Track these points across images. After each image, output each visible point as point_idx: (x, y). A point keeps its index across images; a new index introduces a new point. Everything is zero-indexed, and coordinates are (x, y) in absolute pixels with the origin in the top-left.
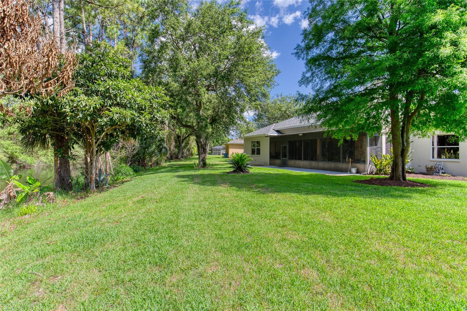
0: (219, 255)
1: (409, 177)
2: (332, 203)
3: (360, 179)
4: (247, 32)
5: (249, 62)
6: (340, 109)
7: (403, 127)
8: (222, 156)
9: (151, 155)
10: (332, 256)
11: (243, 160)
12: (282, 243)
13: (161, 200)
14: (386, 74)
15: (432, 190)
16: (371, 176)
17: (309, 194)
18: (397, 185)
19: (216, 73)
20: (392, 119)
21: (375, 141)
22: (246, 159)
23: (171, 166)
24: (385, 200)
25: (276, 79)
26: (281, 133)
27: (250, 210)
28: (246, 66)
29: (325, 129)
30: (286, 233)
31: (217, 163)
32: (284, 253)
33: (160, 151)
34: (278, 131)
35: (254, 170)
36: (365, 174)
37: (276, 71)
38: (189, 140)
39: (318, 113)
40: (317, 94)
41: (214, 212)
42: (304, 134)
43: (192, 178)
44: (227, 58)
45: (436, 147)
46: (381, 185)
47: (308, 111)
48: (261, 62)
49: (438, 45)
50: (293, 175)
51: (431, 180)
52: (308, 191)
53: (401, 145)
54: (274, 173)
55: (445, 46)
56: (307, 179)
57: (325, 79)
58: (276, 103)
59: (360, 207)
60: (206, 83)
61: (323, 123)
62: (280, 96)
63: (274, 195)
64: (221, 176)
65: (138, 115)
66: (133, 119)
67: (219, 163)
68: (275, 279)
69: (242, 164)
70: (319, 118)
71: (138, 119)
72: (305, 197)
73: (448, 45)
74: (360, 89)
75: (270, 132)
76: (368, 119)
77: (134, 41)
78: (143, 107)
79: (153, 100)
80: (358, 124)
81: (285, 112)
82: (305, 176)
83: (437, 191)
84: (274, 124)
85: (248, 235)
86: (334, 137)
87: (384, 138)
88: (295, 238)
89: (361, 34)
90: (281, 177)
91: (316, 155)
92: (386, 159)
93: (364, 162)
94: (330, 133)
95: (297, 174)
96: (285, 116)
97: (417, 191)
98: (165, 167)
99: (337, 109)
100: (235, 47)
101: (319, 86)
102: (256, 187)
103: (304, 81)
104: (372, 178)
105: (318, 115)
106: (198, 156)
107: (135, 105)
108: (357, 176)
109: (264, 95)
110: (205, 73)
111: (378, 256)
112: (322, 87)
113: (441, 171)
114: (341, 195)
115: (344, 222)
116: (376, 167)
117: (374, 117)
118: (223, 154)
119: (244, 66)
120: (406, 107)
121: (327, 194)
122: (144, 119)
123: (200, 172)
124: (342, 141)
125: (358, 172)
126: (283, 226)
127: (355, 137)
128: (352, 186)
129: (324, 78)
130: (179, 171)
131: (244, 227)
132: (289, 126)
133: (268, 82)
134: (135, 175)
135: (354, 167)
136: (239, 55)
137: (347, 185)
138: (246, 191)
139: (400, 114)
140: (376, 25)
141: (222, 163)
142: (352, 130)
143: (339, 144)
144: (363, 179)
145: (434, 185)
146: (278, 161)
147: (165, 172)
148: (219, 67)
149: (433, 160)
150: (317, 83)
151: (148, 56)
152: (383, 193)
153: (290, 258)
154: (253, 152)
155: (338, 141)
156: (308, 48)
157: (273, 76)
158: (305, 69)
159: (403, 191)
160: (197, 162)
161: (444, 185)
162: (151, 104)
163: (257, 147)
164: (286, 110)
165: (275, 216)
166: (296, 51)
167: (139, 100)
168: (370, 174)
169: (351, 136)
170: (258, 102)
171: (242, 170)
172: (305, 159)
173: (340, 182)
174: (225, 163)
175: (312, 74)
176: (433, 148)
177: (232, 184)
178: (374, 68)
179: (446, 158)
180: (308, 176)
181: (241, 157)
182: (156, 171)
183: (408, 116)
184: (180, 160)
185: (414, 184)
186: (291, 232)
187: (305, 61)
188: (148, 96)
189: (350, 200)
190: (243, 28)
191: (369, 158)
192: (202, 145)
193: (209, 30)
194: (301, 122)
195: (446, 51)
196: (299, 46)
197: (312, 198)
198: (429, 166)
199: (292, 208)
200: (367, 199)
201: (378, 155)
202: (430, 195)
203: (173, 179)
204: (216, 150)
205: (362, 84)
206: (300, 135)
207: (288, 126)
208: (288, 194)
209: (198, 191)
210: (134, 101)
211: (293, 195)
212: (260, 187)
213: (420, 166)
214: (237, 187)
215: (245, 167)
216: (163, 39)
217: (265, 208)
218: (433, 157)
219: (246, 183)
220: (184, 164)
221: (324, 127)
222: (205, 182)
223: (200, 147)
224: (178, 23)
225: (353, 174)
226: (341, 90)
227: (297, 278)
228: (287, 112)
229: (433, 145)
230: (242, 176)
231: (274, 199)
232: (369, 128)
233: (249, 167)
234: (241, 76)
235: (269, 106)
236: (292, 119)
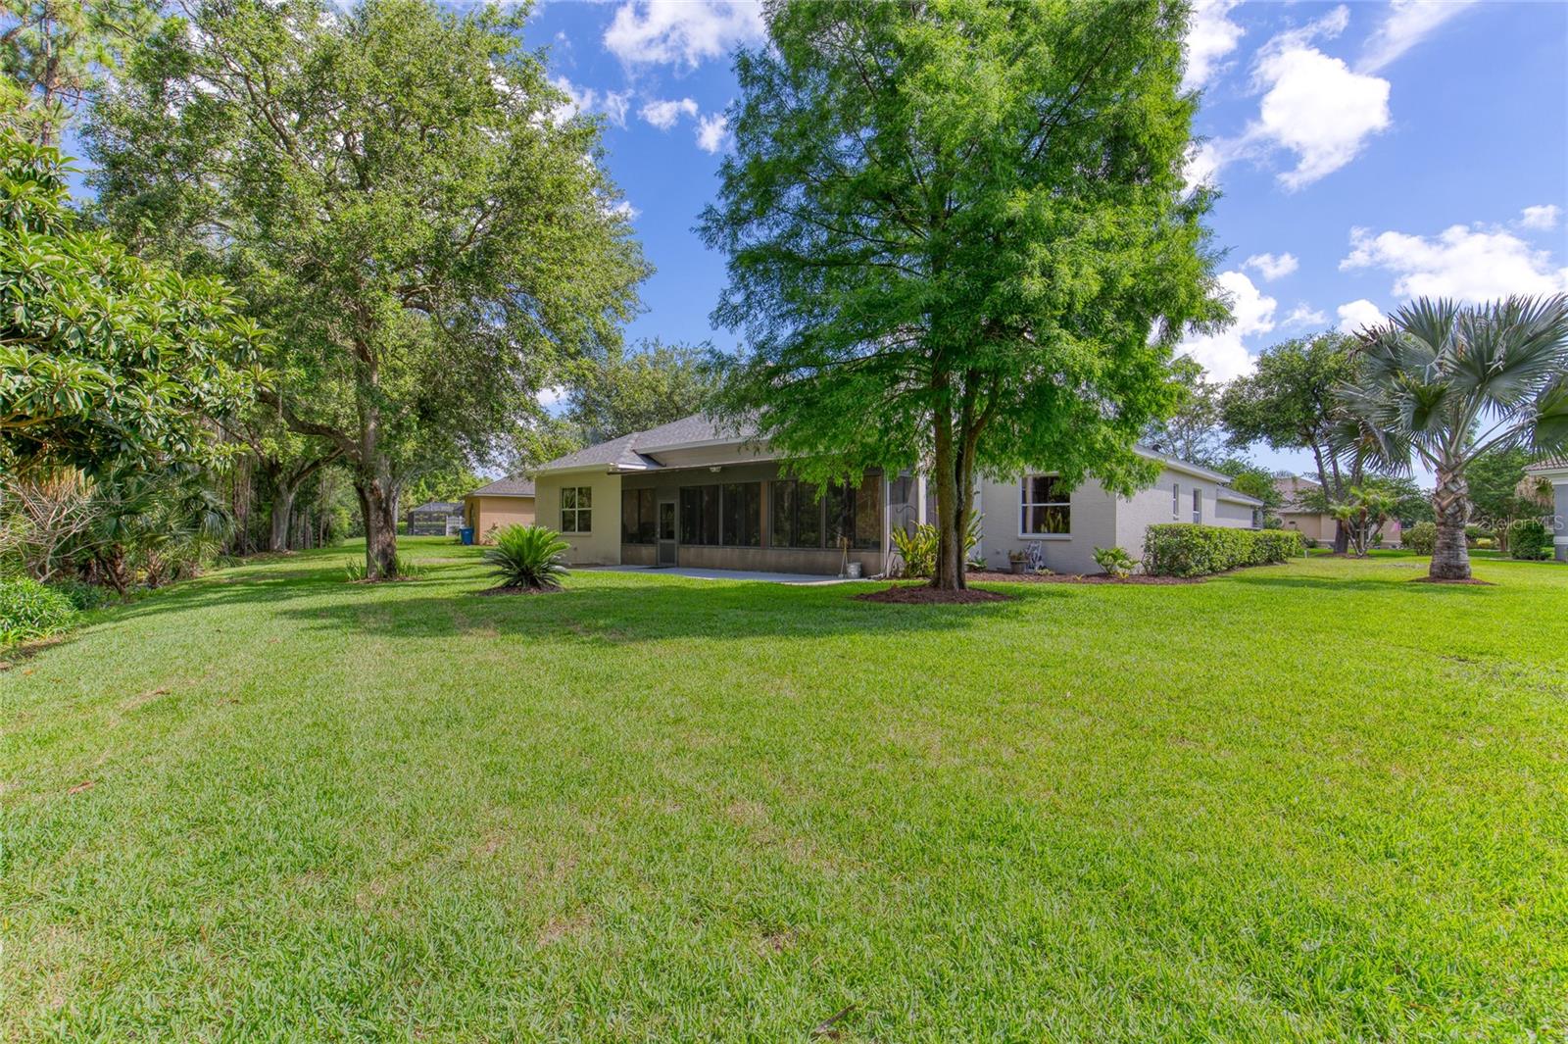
0: (503, 813)
1: (973, 581)
2: (798, 653)
3: (867, 592)
4: (547, 125)
5: (556, 229)
6: (818, 402)
7: (960, 457)
8: (454, 537)
9: (149, 540)
10: (797, 768)
11: (539, 549)
12: (677, 761)
13: (249, 694)
14: (925, 321)
15: (1012, 606)
16: (894, 581)
17: (742, 636)
18: (948, 600)
19: (439, 247)
20: (937, 434)
21: (904, 489)
22: (546, 544)
23: (248, 580)
24: (916, 637)
25: (641, 291)
26: (658, 463)
27: (580, 692)
28: (546, 242)
29: (782, 454)
30: (684, 735)
31: (436, 562)
32: (683, 780)
33: (196, 523)
34: (647, 457)
35: (574, 580)
36: (880, 579)
37: (642, 268)
38: (318, 480)
39: (764, 409)
40: (760, 356)
41: (463, 710)
42: (724, 468)
43: (353, 616)
44: (481, 204)
45: (1030, 505)
46: (913, 603)
47: (735, 402)
48: (595, 232)
49: (1019, 270)
50: (695, 590)
51: (1015, 585)
52: (739, 630)
53: (956, 501)
54: (637, 585)
55: (1030, 274)
56: (732, 600)
57: (781, 316)
58: (641, 367)
59: (864, 657)
60: (397, 280)
61: (775, 440)
62: (651, 347)
63: (644, 648)
64: (458, 603)
65: (123, 381)
66: (95, 400)
67: (444, 561)
68: (666, 834)
69: (535, 562)
70: (765, 425)
71: (119, 397)
72: (729, 644)
73: (1037, 273)
74: (865, 350)
75: (622, 459)
76: (886, 431)
77: (53, 62)
78: (146, 355)
79: (188, 328)
80: (862, 444)
81: (670, 397)
82: (730, 590)
83: (1021, 608)
84: (636, 435)
85: (581, 754)
86: (803, 477)
87: (922, 482)
88: (707, 743)
89: (868, 205)
90: (662, 598)
91: (758, 531)
92: (928, 538)
93: (878, 546)
94: (795, 466)
95: (707, 586)
96: (669, 411)
97: (983, 612)
98: (216, 586)
99: (810, 403)
100: (507, 174)
101: (765, 333)
102: (588, 631)
103: (727, 315)
104: (894, 587)
105: (763, 416)
106: (363, 540)
107: (107, 345)
108: (860, 585)
109: (605, 341)
110: (397, 249)
111: (892, 753)
112: (772, 338)
113: (1038, 564)
114: (821, 634)
115: (824, 694)
116: (905, 559)
117: (899, 426)
118: (455, 531)
119: (538, 239)
120: (967, 404)
121: (789, 631)
122: (150, 399)
123: (377, 595)
124: (823, 490)
125: (863, 574)
126: (677, 721)
127: (857, 479)
128: (847, 608)
129: (778, 313)
130: (290, 597)
131: (566, 737)
132: (682, 441)
133: (617, 298)
134: (83, 619)
135: (854, 561)
136: (521, 202)
137: (835, 607)
138: (557, 643)
139: (954, 422)
140: (903, 189)
141: (457, 560)
142: (848, 459)
143: (817, 498)
144: (874, 591)
145: (1019, 597)
146: (647, 551)
147: (228, 602)
148: (447, 230)
149: (1026, 536)
150: (761, 325)
151: (134, 141)
152: (915, 622)
153: (699, 788)
154: (567, 524)
155: (814, 488)
156: (737, 220)
157: (631, 281)
158: (729, 281)
159: (956, 613)
160: (360, 560)
161: (1038, 594)
162: (179, 345)
163: (581, 505)
164: (671, 393)
165: (651, 698)
166: (702, 223)
167: (125, 323)
168: (892, 577)
169: (846, 476)
170: (585, 361)
171: (534, 583)
172: (729, 542)
173: (819, 602)
174: (465, 560)
175: (748, 297)
176: (1025, 509)
177: (507, 624)
178: (896, 304)
179: (1049, 532)
180: (737, 589)
181: (530, 540)
182: (182, 601)
183: (970, 429)
184: (283, 558)
185: (981, 595)
186: (697, 731)
187: (728, 258)
188: (160, 312)
189: (840, 643)
190: (531, 111)
191: (888, 536)
192: (379, 500)
193: (408, 96)
194: (717, 433)
195: (1033, 286)
196: (710, 210)
197: (748, 646)
198: (1015, 553)
199: (698, 674)
200: (879, 637)
201: (910, 528)
202: (1008, 617)
203: (275, 622)
204: (430, 516)
205: (872, 337)
206: (714, 470)
207: (678, 441)
208: (684, 640)
209: (389, 654)
210: (105, 325)
211: (697, 641)
212: (600, 628)
213: (998, 553)
214: (527, 633)
215: (546, 570)
216: (206, 87)
217: (623, 683)
218: (1024, 530)
219: (552, 621)
220: (302, 572)
221: (780, 450)
222: (408, 625)
223: (372, 506)
224: (280, 41)
225: (850, 580)
226: (822, 349)
227: (717, 824)
228: (676, 398)
229: (1024, 501)
230: (536, 601)
231: (647, 657)
232: (888, 456)
233: (559, 572)
234: (529, 271)
235: (620, 375)
236: (690, 419)
